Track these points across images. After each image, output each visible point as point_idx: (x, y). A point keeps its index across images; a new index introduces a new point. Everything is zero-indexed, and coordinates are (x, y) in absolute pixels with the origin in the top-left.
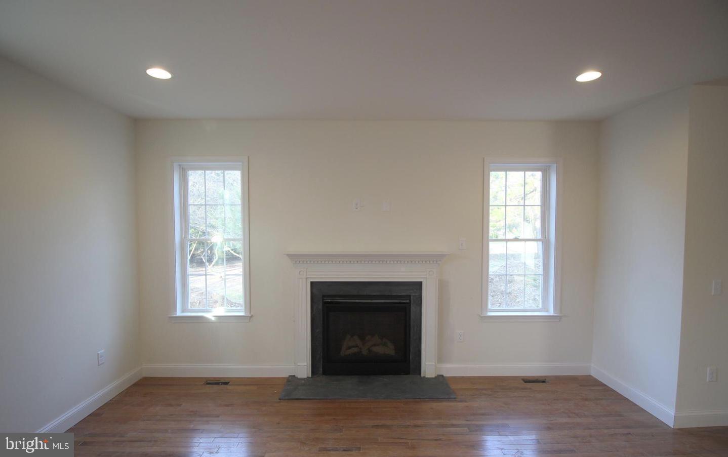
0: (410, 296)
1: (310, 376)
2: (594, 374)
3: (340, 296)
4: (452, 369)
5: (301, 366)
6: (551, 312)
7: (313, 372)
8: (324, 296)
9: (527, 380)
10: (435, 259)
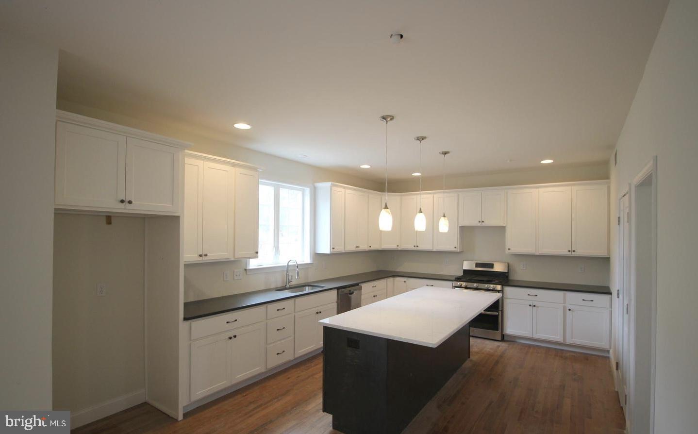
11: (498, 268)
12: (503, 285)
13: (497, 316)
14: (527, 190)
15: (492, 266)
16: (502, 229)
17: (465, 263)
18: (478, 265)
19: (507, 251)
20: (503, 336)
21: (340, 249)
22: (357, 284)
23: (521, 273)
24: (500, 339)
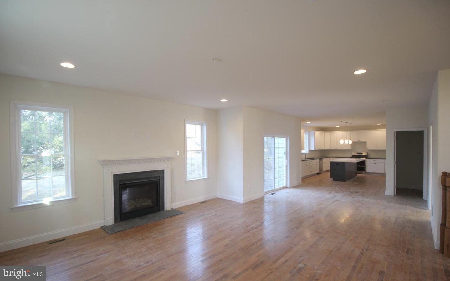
0: (159, 176)
1: (114, 223)
2: (218, 197)
3: (127, 180)
4: (176, 205)
5: (110, 219)
6: (206, 177)
7: (115, 222)
8: (120, 181)
9: (201, 203)
10: (168, 159)
11: (364, 154)
12: (366, 158)
13: (364, 167)
14: (373, 131)
15: (362, 154)
16: (365, 143)
17: (353, 153)
18: (357, 153)
19: (367, 149)
20: (366, 173)
21: (316, 149)
22: (322, 159)
23: (372, 155)
24: (365, 173)
